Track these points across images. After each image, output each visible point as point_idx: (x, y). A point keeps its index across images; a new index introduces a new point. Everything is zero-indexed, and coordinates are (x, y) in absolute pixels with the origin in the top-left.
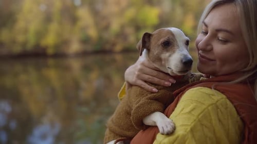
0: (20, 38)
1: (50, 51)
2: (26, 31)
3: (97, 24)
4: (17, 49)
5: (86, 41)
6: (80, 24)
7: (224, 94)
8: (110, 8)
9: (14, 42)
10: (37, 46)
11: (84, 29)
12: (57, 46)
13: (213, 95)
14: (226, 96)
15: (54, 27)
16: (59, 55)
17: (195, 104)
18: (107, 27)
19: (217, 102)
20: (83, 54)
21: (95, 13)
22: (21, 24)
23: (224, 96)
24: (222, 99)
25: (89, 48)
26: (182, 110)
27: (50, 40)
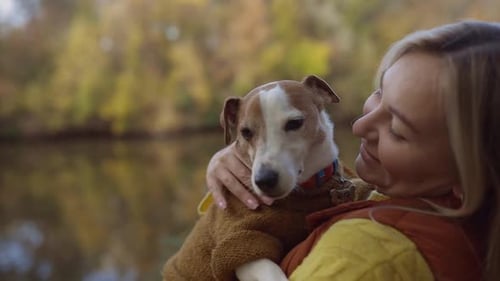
0: (63, 102)
1: (119, 128)
2: (73, 89)
3: (209, 76)
4: (56, 123)
5: (187, 107)
6: (177, 75)
7: (413, 241)
8: (235, 45)
9: (50, 109)
10: (94, 117)
11: (184, 84)
12: (131, 118)
13: (386, 241)
14: (416, 244)
15: (126, 81)
16: (136, 135)
17: (345, 260)
18: (228, 82)
19: (395, 256)
20: (182, 133)
21: (206, 54)
22: (63, 76)
23: (411, 245)
24: (405, 250)
25: (194, 121)
26: (317, 270)
27: (118, 107)
